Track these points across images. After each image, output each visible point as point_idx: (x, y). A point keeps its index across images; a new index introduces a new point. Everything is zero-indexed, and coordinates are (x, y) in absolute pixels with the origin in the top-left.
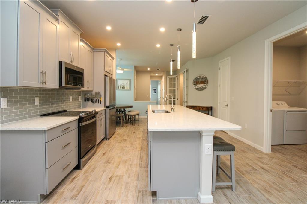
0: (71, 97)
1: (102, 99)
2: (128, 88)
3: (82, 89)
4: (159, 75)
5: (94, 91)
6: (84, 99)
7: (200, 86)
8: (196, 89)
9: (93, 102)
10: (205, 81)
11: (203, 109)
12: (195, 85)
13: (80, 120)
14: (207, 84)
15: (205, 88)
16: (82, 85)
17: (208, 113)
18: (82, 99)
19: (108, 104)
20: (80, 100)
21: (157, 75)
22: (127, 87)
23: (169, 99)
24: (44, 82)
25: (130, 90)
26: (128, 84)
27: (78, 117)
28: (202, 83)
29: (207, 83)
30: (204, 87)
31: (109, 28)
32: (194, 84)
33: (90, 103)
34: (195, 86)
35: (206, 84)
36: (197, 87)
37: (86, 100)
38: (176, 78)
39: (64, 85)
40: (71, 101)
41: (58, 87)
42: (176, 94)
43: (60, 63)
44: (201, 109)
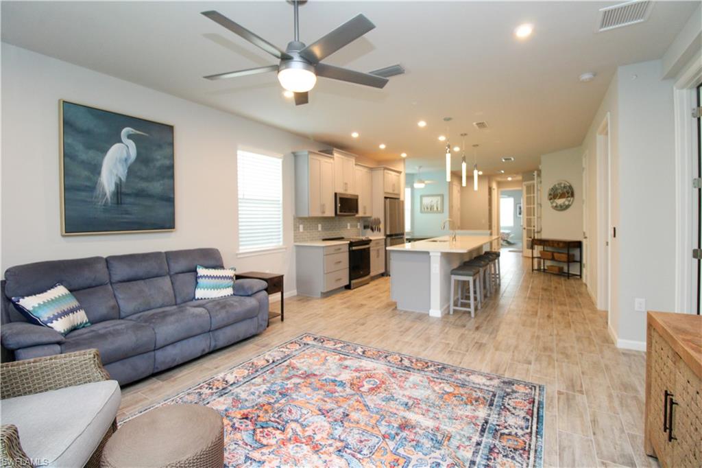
0: (349, 225)
1: (382, 226)
2: (439, 209)
3: (357, 216)
4: (514, 179)
5: (373, 218)
6: (363, 227)
7: (560, 201)
8: (552, 207)
9: (372, 230)
10: (568, 192)
11: (558, 244)
12: (551, 201)
13: (351, 244)
14: (572, 198)
15: (567, 207)
16: (357, 211)
17: (567, 252)
18: (361, 226)
19: (388, 233)
20: (359, 227)
21: (510, 179)
22: (437, 209)
23: (527, 226)
24: (324, 212)
25: (443, 212)
26: (439, 203)
27: (349, 242)
28: (562, 196)
29: (572, 195)
30: (567, 203)
31: (382, 146)
32: (550, 199)
33: (369, 231)
34: (552, 203)
35: (569, 199)
36: (554, 205)
37: (365, 227)
39: (338, 213)
40: (349, 228)
41: (333, 215)
43: (336, 194)
44: (556, 245)
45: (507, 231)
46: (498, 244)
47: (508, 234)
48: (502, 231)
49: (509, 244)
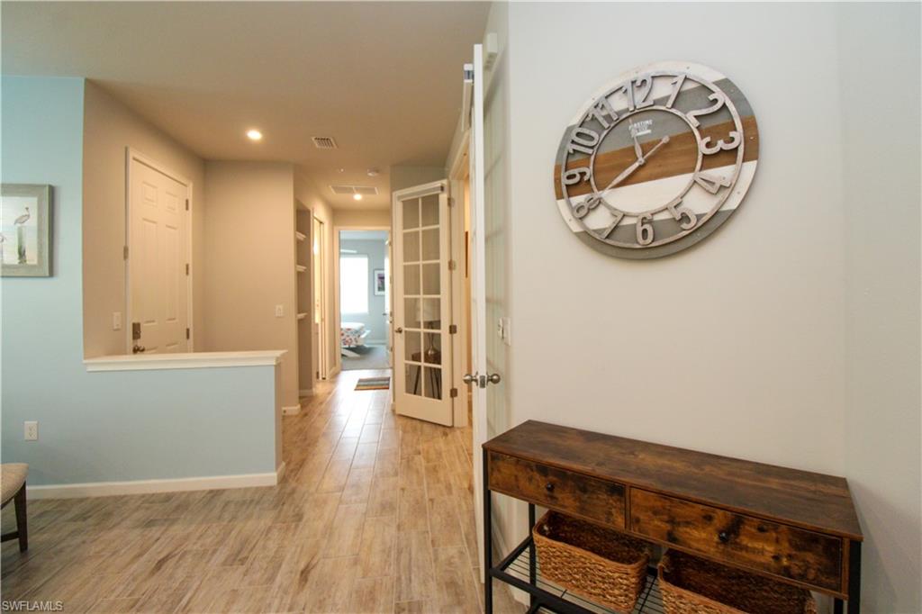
2: (32, 257)
7: (645, 198)
8: (591, 240)
10: (714, 130)
12: (578, 200)
14: (750, 166)
15: (710, 227)
21: (358, 197)
26: (32, 222)
28: (666, 156)
30: (700, 204)
32: (572, 190)
34: (581, 213)
36: (600, 221)
38: (443, 197)
42: (444, 296)
45: (355, 326)
46: (333, 363)
47: (358, 332)
48: (344, 325)
49: (361, 352)
